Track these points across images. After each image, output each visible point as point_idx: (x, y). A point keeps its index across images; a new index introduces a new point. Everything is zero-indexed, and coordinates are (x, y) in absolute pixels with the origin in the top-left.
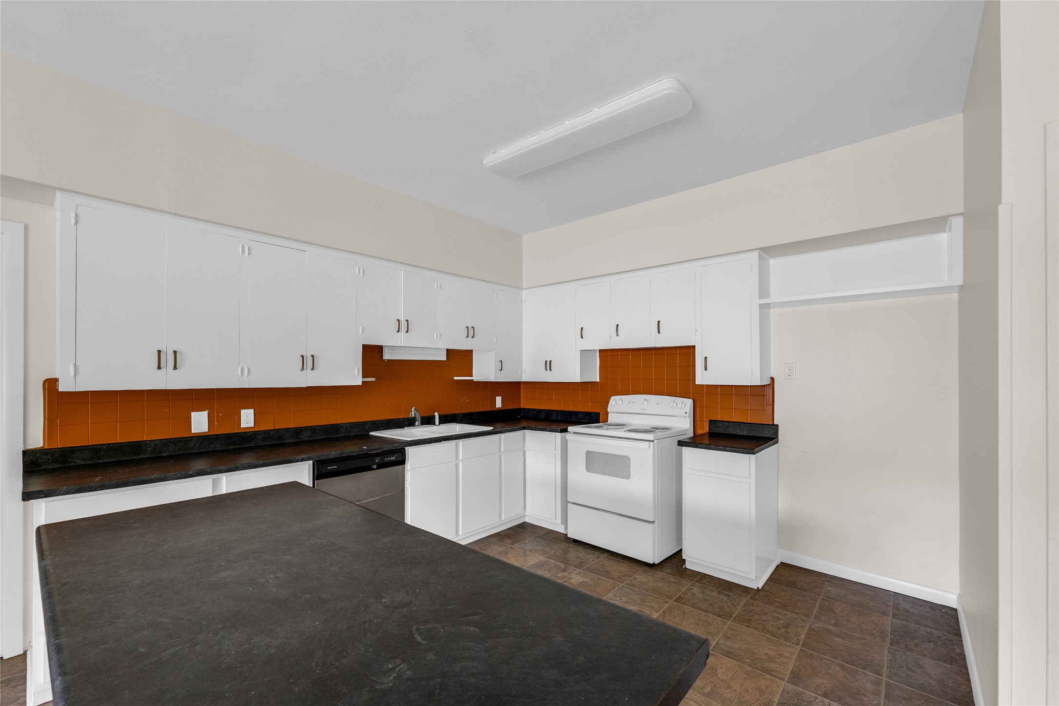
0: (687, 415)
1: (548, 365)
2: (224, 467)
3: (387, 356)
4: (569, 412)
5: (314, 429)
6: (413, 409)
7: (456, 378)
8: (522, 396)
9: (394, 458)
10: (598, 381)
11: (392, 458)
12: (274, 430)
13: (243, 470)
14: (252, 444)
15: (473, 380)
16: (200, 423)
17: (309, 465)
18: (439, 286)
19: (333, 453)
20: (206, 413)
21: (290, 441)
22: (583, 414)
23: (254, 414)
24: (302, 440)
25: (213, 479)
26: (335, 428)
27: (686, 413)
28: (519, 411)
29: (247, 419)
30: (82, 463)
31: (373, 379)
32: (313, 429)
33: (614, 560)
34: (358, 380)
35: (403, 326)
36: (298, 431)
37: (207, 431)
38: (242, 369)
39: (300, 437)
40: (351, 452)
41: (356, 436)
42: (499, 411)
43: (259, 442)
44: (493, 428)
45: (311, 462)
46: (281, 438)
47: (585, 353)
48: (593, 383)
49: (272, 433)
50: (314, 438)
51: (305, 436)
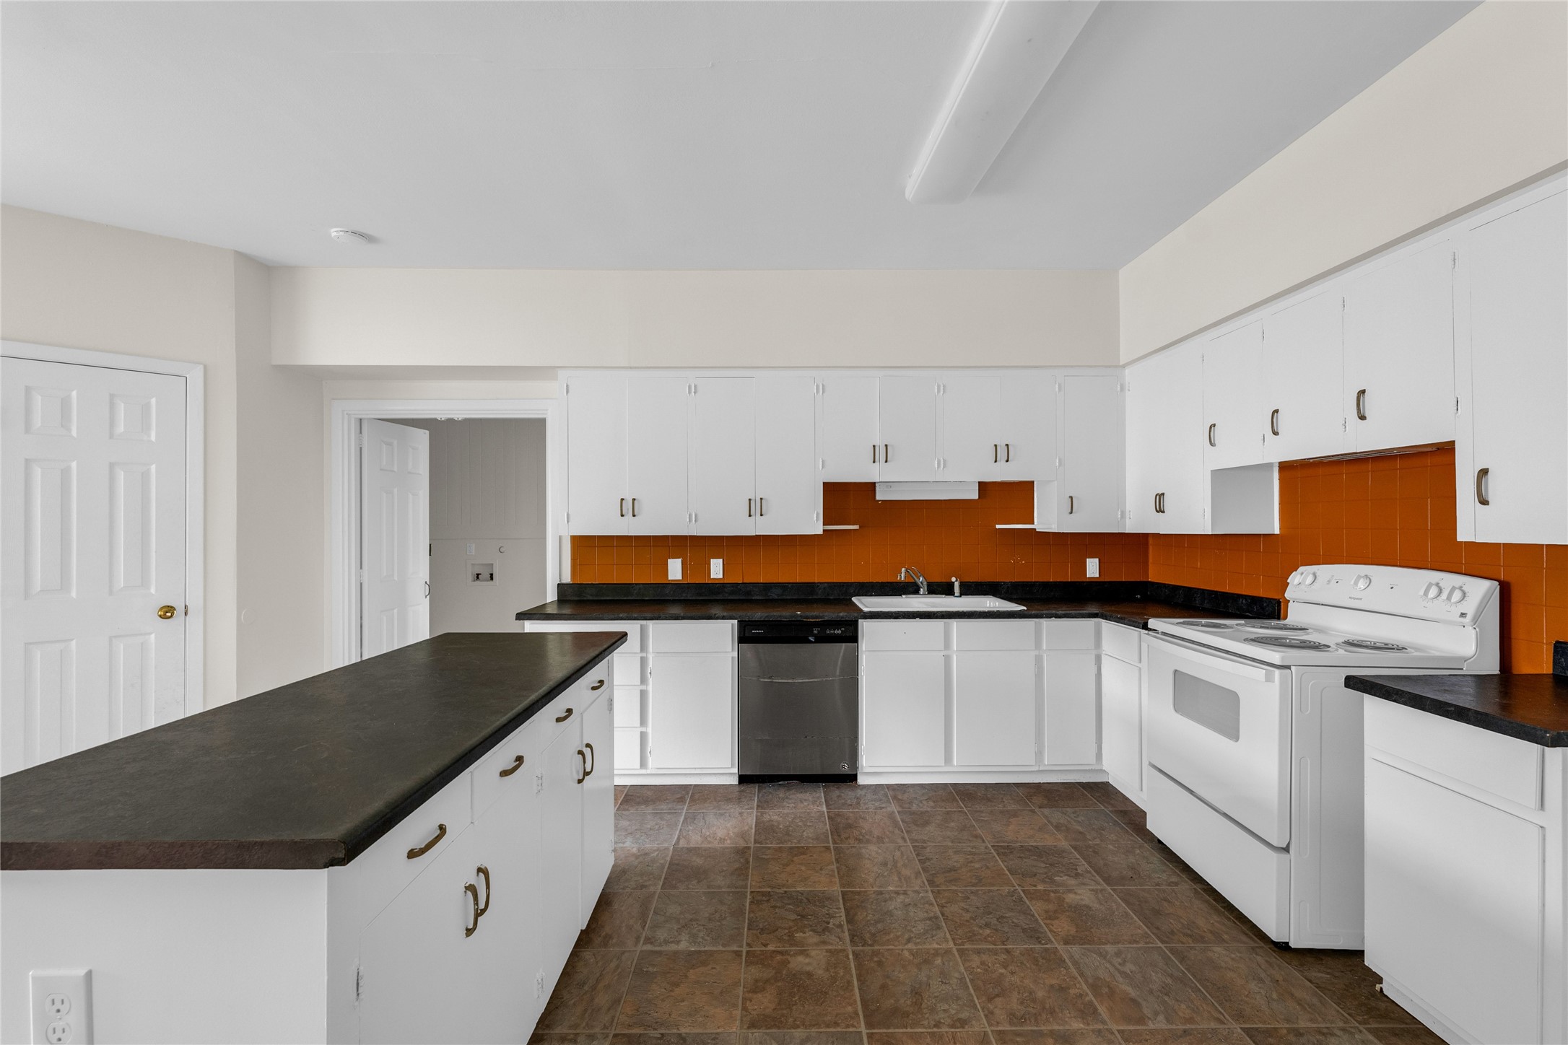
0: (1468, 620)
1: (1160, 504)
2: (649, 615)
3: (880, 496)
4: (1224, 594)
5: (785, 586)
6: (903, 570)
7: (998, 526)
8: (1150, 560)
9: (840, 632)
10: (1277, 531)
11: (837, 632)
12: (743, 583)
13: (665, 619)
14: (720, 597)
15: (1035, 529)
16: (675, 570)
17: (732, 624)
18: (942, 388)
19: (759, 614)
20: (680, 560)
21: (758, 598)
22: (1246, 600)
23: (723, 564)
24: (771, 598)
25: (641, 625)
26: (811, 587)
27: (1463, 615)
28: (1145, 586)
29: (716, 569)
30: (591, 598)
31: (856, 527)
32: (783, 586)
33: (1207, 902)
34: (817, 528)
35: (883, 453)
36: (767, 587)
37: (681, 578)
38: (690, 515)
39: (769, 594)
40: (780, 616)
41: (835, 599)
42: (1093, 583)
43: (727, 595)
44: (1025, 608)
45: (735, 622)
46: (748, 593)
47: (1222, 478)
48: (1268, 537)
49: (739, 587)
50: (785, 597)
51: (774, 594)
